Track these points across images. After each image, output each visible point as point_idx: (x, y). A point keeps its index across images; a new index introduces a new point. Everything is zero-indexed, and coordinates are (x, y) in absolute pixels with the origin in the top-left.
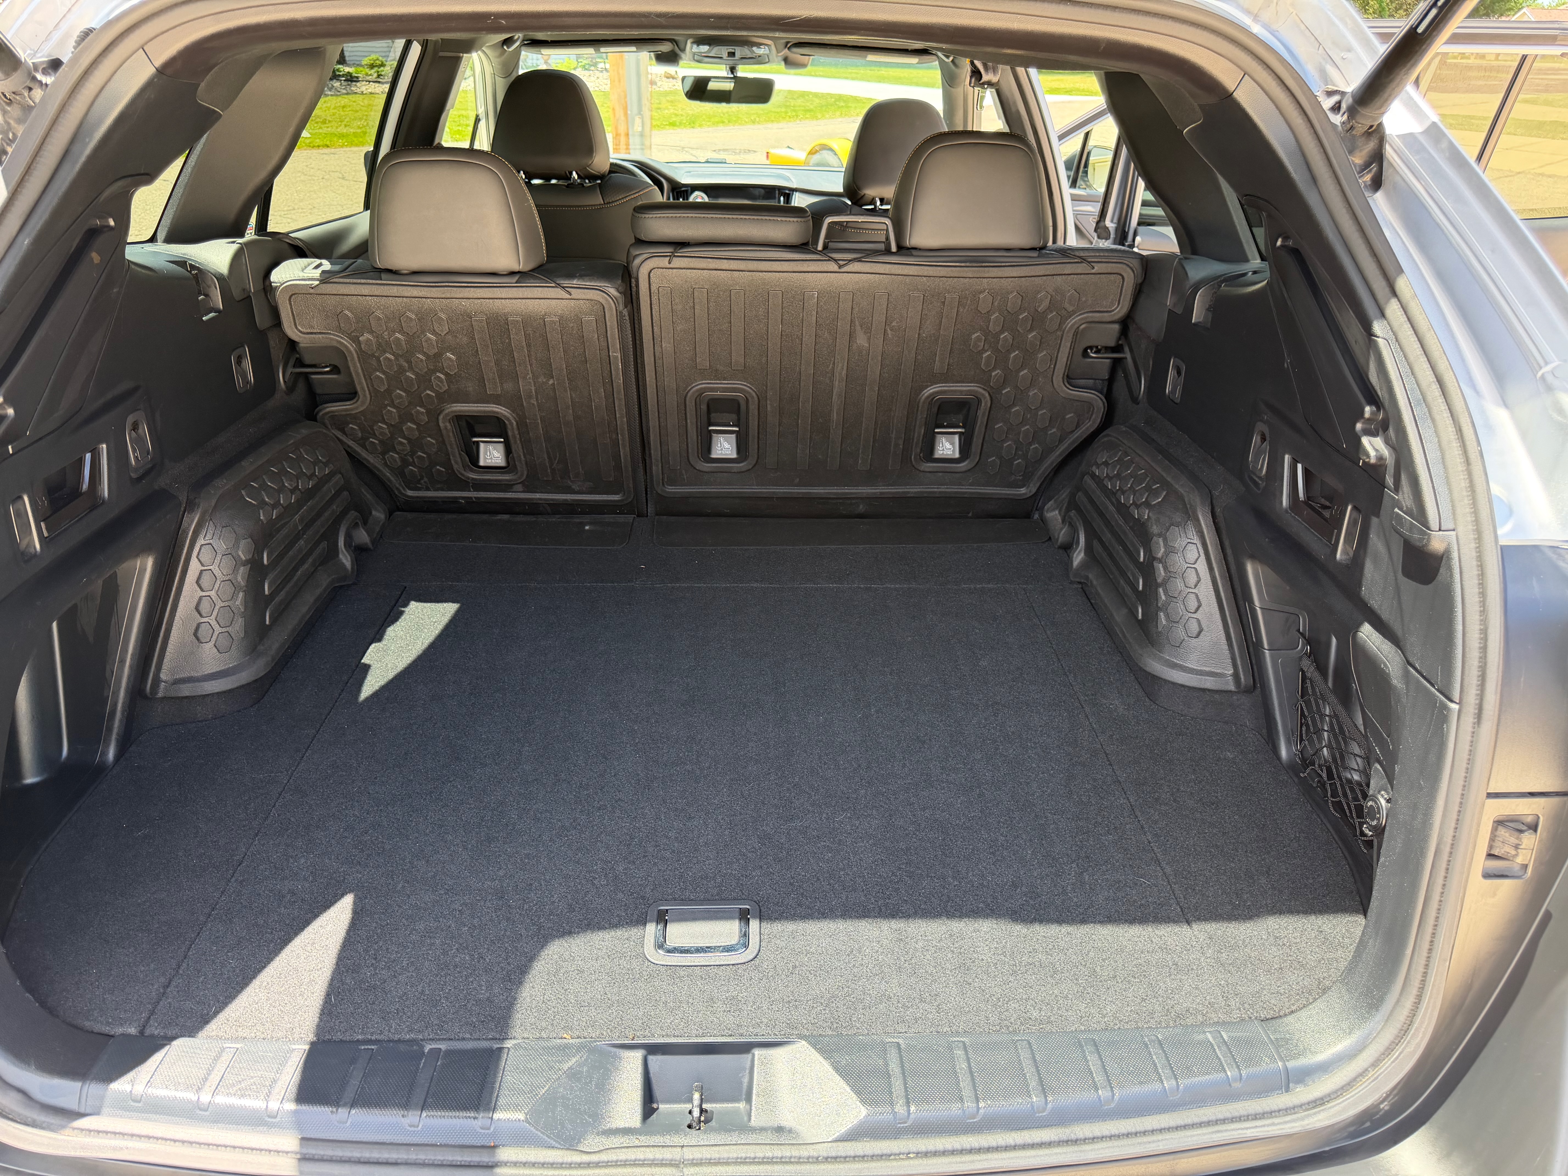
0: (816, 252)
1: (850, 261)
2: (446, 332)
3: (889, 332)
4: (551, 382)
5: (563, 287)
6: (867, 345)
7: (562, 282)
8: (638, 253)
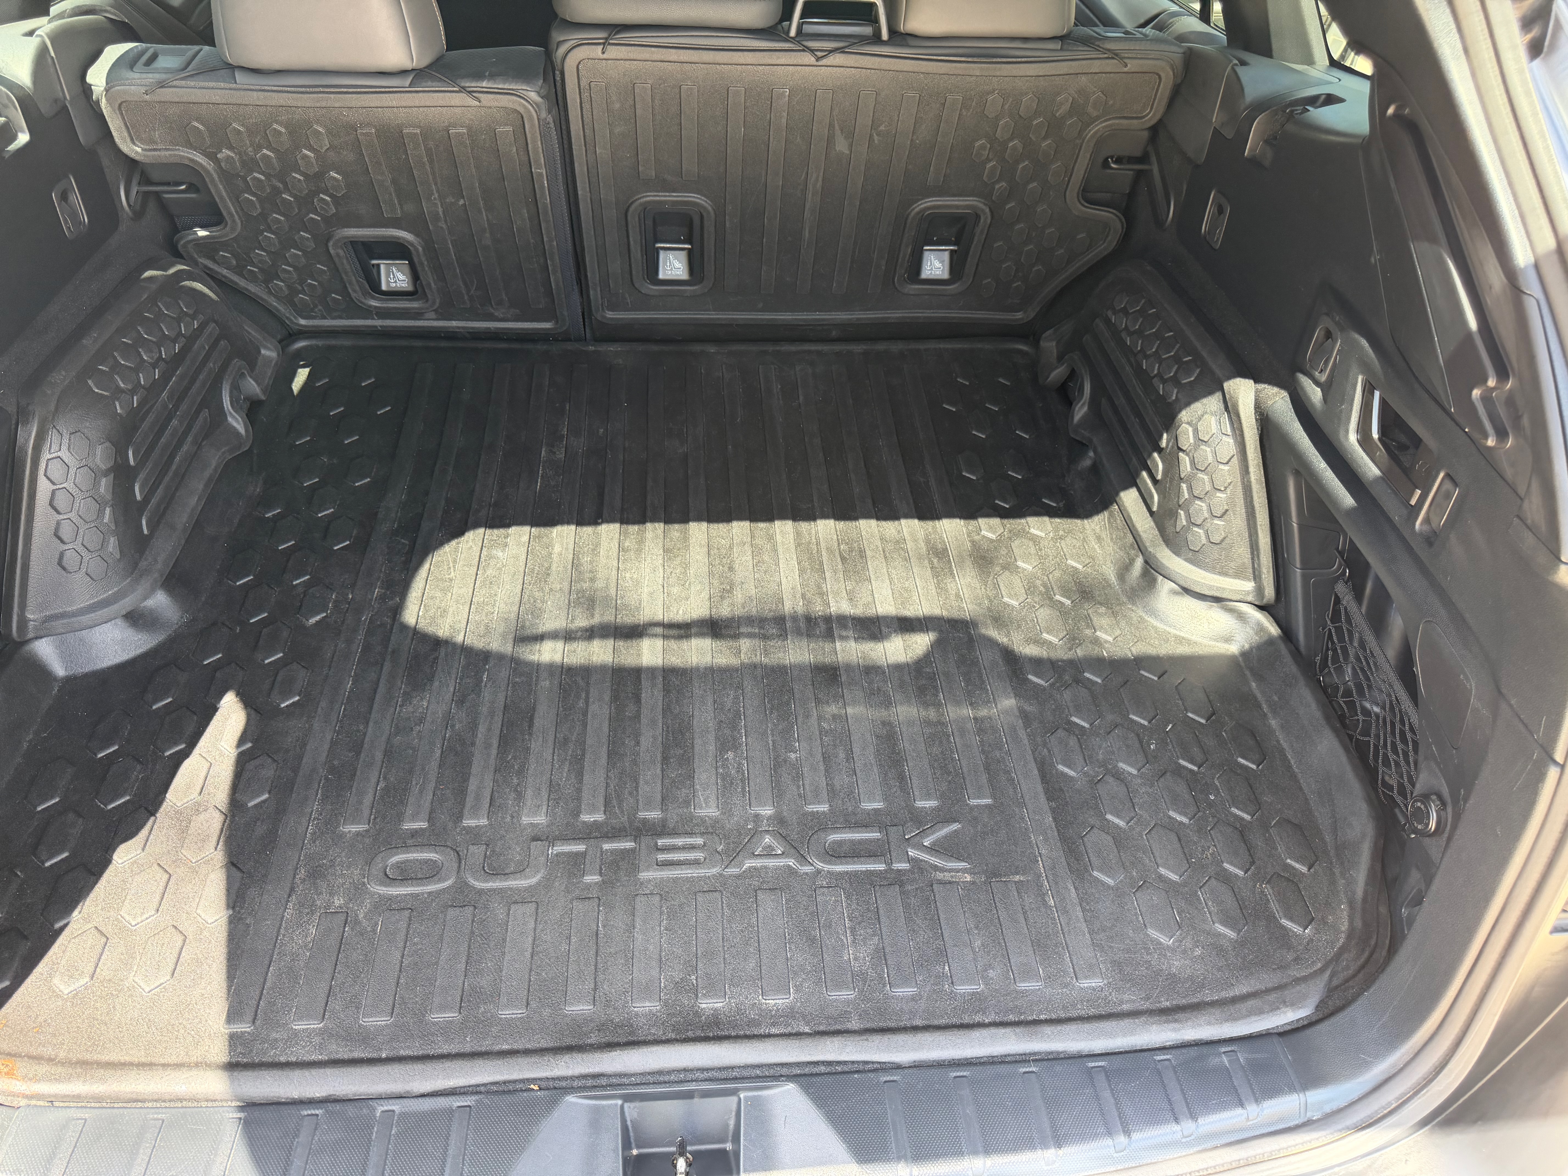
0: (787, 39)
1: (830, 52)
2: (326, 148)
3: (876, 137)
4: (461, 202)
5: (469, 92)
6: (848, 152)
7: (467, 85)
8: (562, 39)
